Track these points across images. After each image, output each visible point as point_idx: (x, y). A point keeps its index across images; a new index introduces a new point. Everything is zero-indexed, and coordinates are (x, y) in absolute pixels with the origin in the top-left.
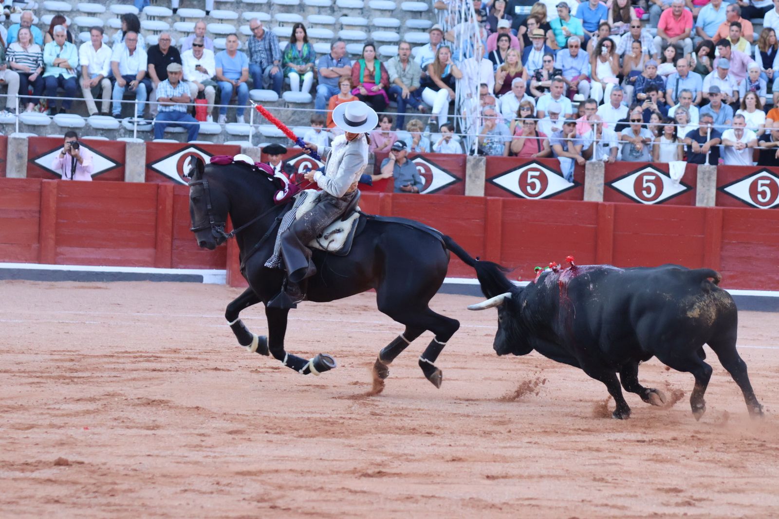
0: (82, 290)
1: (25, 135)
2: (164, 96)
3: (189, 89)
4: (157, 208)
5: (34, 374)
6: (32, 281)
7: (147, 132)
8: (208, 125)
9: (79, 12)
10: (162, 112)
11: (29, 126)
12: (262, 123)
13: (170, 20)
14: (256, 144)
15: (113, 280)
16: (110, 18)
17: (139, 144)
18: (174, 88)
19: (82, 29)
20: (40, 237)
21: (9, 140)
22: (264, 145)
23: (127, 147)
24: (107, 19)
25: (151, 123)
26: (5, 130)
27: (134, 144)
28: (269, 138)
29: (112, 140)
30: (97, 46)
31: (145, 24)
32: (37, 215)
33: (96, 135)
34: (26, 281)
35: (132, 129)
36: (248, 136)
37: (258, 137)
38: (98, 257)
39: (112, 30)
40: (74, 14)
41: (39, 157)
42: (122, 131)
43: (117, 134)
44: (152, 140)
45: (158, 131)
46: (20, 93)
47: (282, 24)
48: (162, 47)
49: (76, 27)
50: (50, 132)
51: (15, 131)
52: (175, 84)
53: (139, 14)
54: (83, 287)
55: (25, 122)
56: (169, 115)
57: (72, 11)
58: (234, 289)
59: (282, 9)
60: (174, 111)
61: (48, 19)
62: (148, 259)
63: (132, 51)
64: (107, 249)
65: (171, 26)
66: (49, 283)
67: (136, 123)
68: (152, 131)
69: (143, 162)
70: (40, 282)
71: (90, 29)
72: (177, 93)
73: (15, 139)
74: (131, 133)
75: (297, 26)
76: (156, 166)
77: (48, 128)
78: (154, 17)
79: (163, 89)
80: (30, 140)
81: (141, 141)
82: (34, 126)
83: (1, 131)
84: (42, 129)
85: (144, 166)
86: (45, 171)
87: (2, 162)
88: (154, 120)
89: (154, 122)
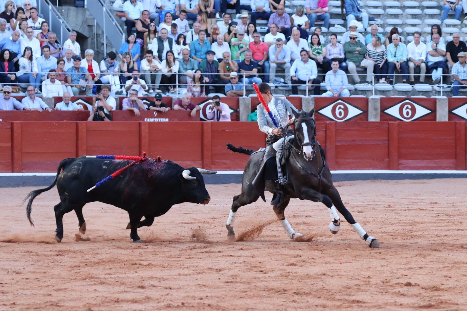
0: (414, 185)
1: (378, 97)
4: (456, 135)
5: (390, 234)
6: (385, 180)
7: (448, 92)
9: (406, 25)
11: (380, 91)
13: (459, 27)
15: (432, 178)
16: (425, 27)
17: (444, 99)
18: (464, 67)
19: (408, 34)
20: (389, 155)
21: (369, 100)
23: (437, 101)
24: (423, 28)
25: (450, 87)
26: (367, 94)
27: (442, 99)
29: (428, 98)
30: (417, 43)
31: (444, 29)
32: (387, 142)
33: (419, 95)
34: (382, 180)
35: (439, 90)
38: (423, 165)
39: (426, 34)
40: (404, 26)
41: (387, 109)
42: (434, 92)
43: (431, 94)
44: (451, 96)
45: (455, 91)
46: (374, 72)
48: (455, 42)
49: (405, 33)
50: (392, 94)
51: (372, 95)
52: (463, 64)
53: (441, 24)
54: (415, 183)
55: (378, 89)
57: (402, 24)
61: (389, 29)
62: (452, 165)
64: (428, 161)
65: (460, 30)
66: (395, 181)
67: (442, 87)
68: (451, 92)
69: (447, 109)
70: (390, 181)
71: (413, 34)
72: (465, 69)
73: (372, 99)
74: (439, 92)
76: (455, 111)
77: (391, 92)
78: (450, 25)
79: (456, 67)
80: (381, 99)
81: (445, 97)
82: (383, 91)
83: (364, 95)
84: (388, 93)
85: (447, 112)
86: (391, 117)
87: (365, 113)
88: (453, 84)
89: (452, 86)
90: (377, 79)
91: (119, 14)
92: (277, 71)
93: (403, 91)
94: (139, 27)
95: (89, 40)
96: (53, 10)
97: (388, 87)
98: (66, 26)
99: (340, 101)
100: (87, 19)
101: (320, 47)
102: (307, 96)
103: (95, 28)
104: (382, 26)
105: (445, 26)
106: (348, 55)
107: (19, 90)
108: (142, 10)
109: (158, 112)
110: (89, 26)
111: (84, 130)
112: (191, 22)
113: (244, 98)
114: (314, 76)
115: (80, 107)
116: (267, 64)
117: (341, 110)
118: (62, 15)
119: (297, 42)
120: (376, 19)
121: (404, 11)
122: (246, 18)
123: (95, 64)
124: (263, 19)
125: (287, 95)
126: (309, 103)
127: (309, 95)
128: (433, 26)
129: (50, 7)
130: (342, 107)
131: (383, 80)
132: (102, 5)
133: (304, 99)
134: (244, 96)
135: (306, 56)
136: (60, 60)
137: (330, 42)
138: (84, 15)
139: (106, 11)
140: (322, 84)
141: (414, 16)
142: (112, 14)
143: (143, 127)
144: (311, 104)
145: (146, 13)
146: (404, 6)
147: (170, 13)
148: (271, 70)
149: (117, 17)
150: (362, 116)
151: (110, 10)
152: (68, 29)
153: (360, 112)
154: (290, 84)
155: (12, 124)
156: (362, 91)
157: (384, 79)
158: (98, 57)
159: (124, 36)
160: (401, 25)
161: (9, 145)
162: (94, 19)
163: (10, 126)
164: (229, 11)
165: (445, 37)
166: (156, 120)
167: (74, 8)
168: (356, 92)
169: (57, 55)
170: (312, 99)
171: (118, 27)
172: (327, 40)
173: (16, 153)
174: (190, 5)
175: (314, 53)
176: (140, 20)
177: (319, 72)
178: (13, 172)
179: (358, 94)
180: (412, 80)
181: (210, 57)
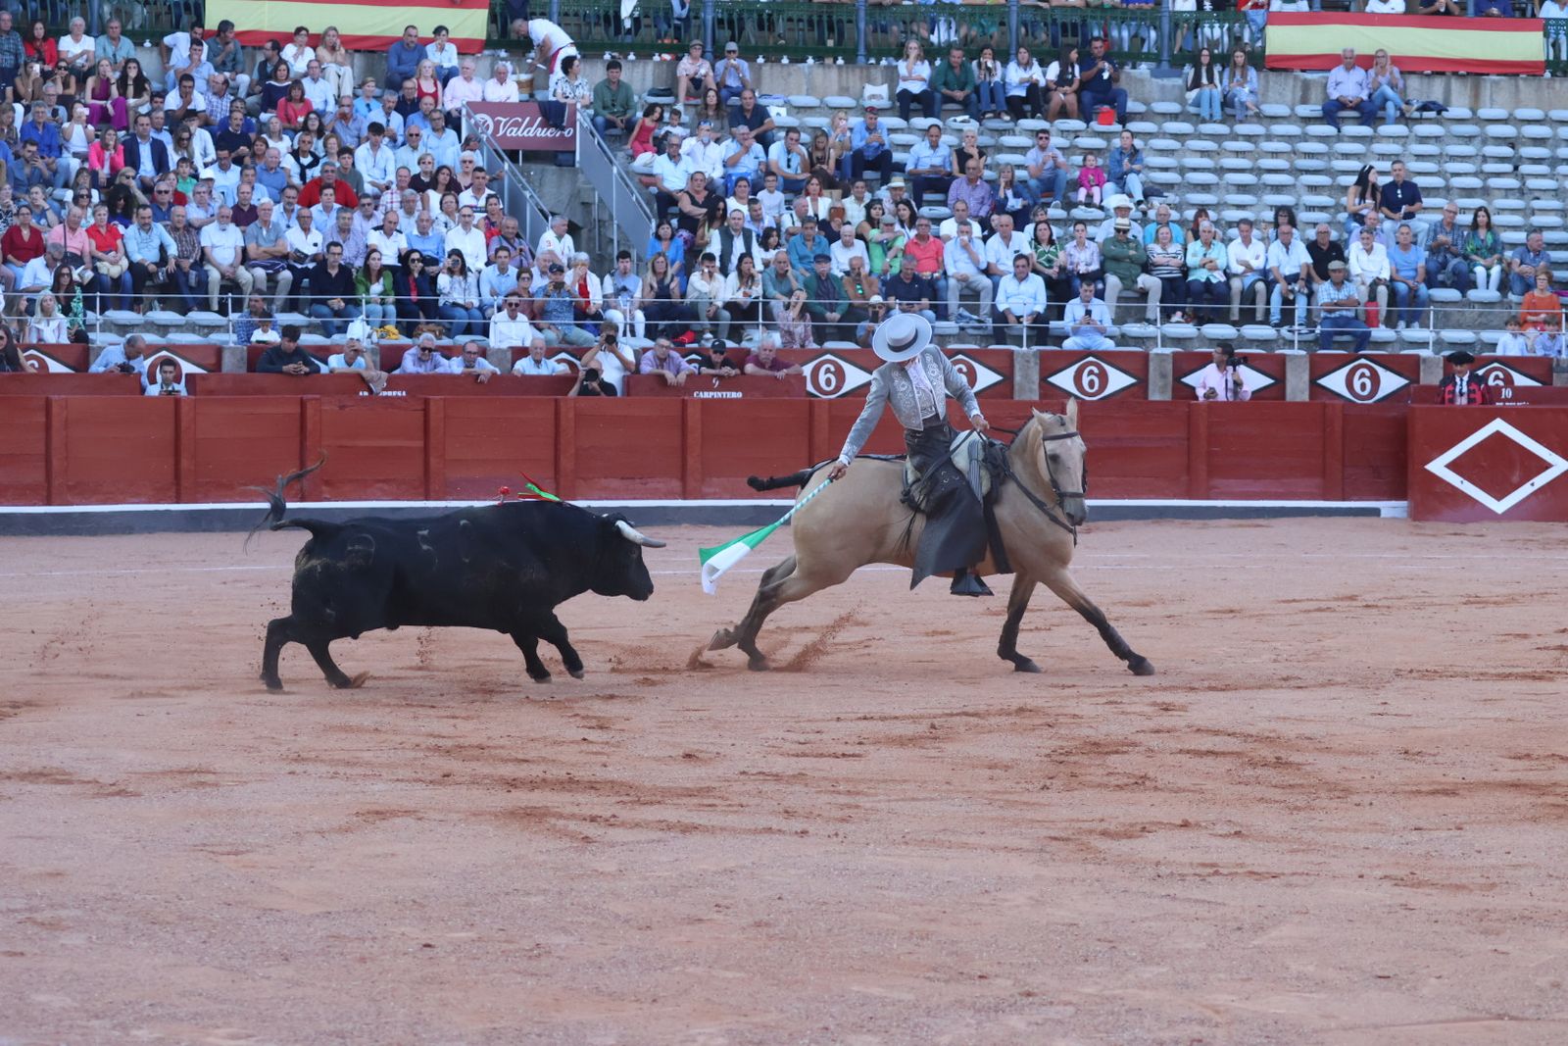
0: (1240, 529)
1: (1168, 351)
2: (1326, 300)
3: (1357, 291)
4: (1324, 431)
6: (1182, 520)
7: (1310, 342)
8: (1381, 333)
9: (1226, 205)
10: (1326, 318)
11: (1173, 339)
12: (1445, 327)
13: (1332, 210)
14: (1437, 353)
16: (1263, 210)
17: (1301, 356)
18: (1339, 290)
19: (1230, 225)
20: (1189, 469)
21: (1151, 357)
22: (1447, 353)
23: (1287, 359)
24: (1259, 212)
26: (1146, 345)
27: (1296, 356)
28: (1453, 344)
29: (1270, 353)
30: (1247, 241)
31: (1303, 216)
32: (1186, 443)
33: (1250, 348)
34: (1177, 520)
35: (1292, 339)
36: (1428, 343)
37: (1439, 344)
39: (1265, 225)
40: (1221, 207)
41: (1185, 375)
42: (1281, 341)
43: (1275, 346)
45: (1325, 340)
46: (1161, 302)
47: (1464, 210)
48: (1320, 241)
49: (1223, 222)
50: (1197, 345)
51: (1157, 346)
52: (1338, 285)
53: (1296, 204)
54: (1240, 526)
55: (1168, 335)
56: (1336, 322)
57: (1217, 204)
58: (1417, 523)
59: (1464, 193)
60: (1341, 317)
61: (1190, 214)
62: (1317, 491)
63: (1287, 245)
64: (1267, 480)
65: (1334, 217)
66: (1202, 522)
67: (1298, 331)
68: (1316, 341)
69: (1306, 377)
70: (1192, 521)
71: (1238, 224)
72: (1342, 295)
73: (1157, 354)
74: (1290, 343)
75: (1480, 209)
76: (1323, 382)
77: (1195, 341)
78: (1313, 207)
79: (1325, 292)
80: (1175, 354)
81: (1303, 353)
82: (1179, 339)
83: (1140, 347)
84: (1188, 343)
85: (1308, 382)
87: (1142, 383)
88: (1319, 327)
89: (1318, 330)
90: (1167, 315)
91: (644, 179)
92: (962, 297)
94: (686, 205)
95: (584, 233)
96: (513, 172)
97: (1188, 330)
98: (537, 204)
99: (1091, 359)
100: (579, 191)
101: (1052, 249)
102: (1025, 348)
103: (595, 208)
104: (1177, 207)
105: (1302, 208)
106: (1109, 265)
107: (441, 333)
108: (692, 171)
109: (720, 377)
110: (583, 203)
111: (571, 415)
112: (790, 196)
114: (1040, 308)
115: (563, 368)
116: (942, 283)
117: (1092, 377)
118: (529, 182)
119: (1007, 239)
120: (1165, 194)
121: (1221, 178)
122: (900, 188)
123: (593, 280)
124: (937, 192)
125: (983, 345)
126: (1028, 361)
127: (1028, 346)
128: (1279, 210)
129: (506, 166)
130: (1096, 371)
131: (1177, 317)
132: (611, 162)
133: (1019, 353)
135: (1024, 267)
136: (523, 271)
137: (1073, 238)
138: (575, 182)
139: (619, 173)
140: (1053, 324)
141: (1242, 188)
142: (631, 180)
143: (690, 410)
144: (1032, 364)
145: (699, 176)
146: (1222, 168)
147: (746, 179)
148: (950, 293)
149: (640, 186)
150: (1135, 389)
151: (627, 173)
152: (541, 211)
153: (1132, 381)
154: (989, 323)
155: (426, 402)
156: (1136, 338)
157: (1179, 313)
158: (601, 266)
159: (654, 224)
160: (1216, 207)
161: (420, 444)
162: (594, 189)
163: (422, 407)
164: (868, 174)
165: (1304, 231)
166: (718, 395)
167: (554, 167)
168: (1123, 339)
169: (518, 263)
170: (1034, 354)
171: (641, 206)
172: (1065, 234)
173: (433, 461)
174: (789, 160)
175: (1041, 260)
176: (687, 192)
177: (1049, 299)
178: (427, 499)
179: (1128, 345)
180: (1235, 317)
181: (821, 268)
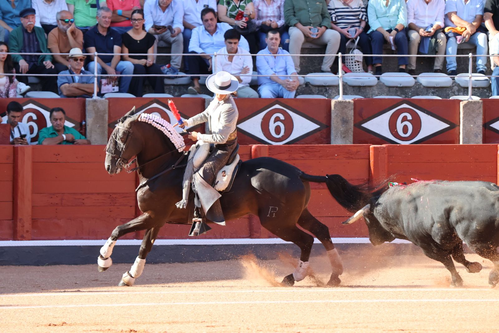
1: (350, 99)
7: (483, 88)
11: (354, 87)
17: (475, 103)
21: (333, 104)
23: (462, 105)
26: (328, 93)
27: (469, 103)
29: (445, 99)
33: (427, 94)
35: (466, 86)
41: (366, 121)
42: (456, 88)
43: (450, 92)
44: (489, 96)
50: (377, 92)
51: (339, 94)
55: (349, 83)
69: (480, 121)
73: (339, 102)
74: (464, 90)
76: (495, 125)
77: (375, 88)
80: (356, 102)
81: (476, 99)
82: (359, 87)
83: (323, 95)
84: (368, 90)
85: (481, 126)
86: (373, 136)
87: (325, 129)
93: (397, 87)
97: (369, 78)
99: (277, 106)
113: (95, 101)
117: (279, 123)
125: (176, 94)
130: (282, 117)
134: (95, 97)
150: (318, 134)
153: (315, 126)
156: (319, 86)
157: (360, 63)
168: (307, 88)
179: (311, 93)
180: (414, 67)
181: (26, 22)
